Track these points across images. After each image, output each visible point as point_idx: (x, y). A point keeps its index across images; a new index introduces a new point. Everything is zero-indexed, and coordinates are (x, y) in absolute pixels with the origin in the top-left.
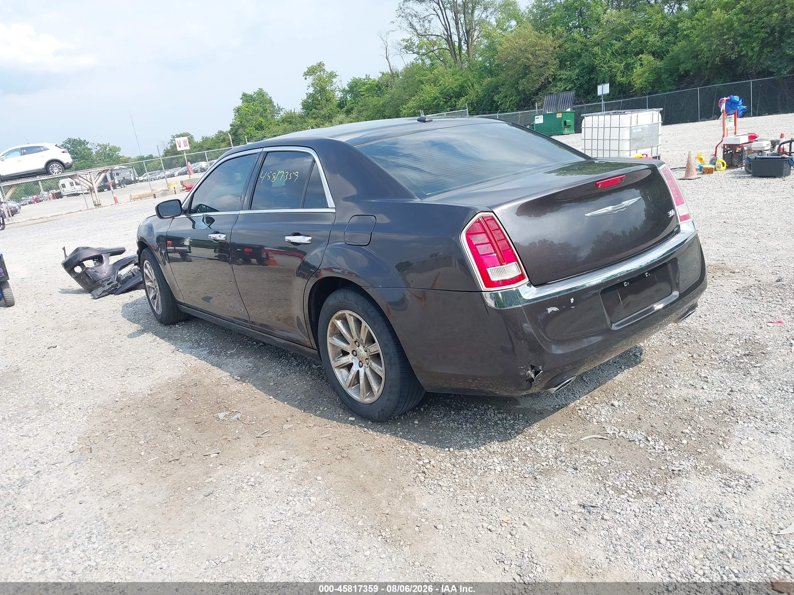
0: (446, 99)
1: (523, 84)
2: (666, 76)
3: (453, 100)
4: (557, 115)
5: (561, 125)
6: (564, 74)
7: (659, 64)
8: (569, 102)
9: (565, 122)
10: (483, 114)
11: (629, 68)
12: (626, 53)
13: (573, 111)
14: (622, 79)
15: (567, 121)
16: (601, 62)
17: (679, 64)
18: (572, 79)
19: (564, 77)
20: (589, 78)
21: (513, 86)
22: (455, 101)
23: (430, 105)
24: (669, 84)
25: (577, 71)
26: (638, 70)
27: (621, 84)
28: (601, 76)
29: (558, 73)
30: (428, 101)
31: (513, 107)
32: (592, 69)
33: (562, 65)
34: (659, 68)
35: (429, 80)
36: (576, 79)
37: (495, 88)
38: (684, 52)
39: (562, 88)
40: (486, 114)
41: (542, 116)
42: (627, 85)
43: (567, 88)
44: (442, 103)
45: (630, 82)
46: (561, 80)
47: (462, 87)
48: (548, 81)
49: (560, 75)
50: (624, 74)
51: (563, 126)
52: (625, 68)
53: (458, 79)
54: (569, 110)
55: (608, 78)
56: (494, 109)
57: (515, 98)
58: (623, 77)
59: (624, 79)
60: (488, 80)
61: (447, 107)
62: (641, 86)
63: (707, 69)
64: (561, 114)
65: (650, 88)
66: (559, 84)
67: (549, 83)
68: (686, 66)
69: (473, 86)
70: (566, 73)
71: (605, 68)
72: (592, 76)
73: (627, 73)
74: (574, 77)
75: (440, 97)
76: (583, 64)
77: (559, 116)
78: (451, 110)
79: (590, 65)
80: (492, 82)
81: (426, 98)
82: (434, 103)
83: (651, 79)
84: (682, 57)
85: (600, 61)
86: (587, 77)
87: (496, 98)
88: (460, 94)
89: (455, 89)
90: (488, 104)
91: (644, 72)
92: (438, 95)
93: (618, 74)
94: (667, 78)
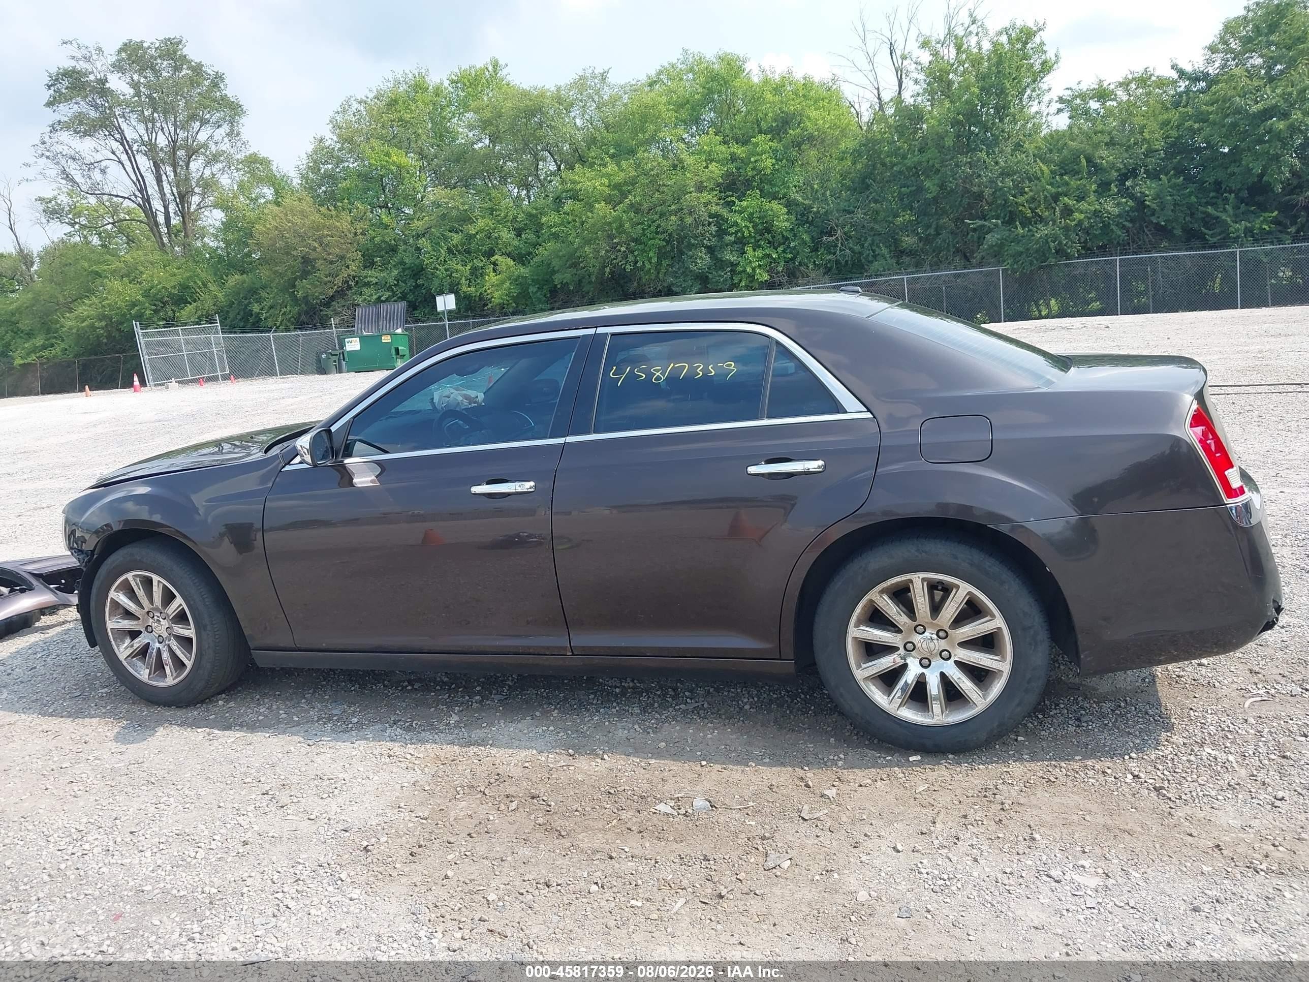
0: (155, 305)
1: (304, 287)
2: (535, 290)
3: (168, 308)
4: (383, 338)
5: (391, 355)
6: (373, 275)
7: (523, 271)
8: (397, 319)
9: (397, 350)
10: (231, 333)
11: (476, 274)
12: (468, 252)
13: (406, 333)
14: (469, 289)
15: (400, 348)
16: (433, 262)
17: (554, 272)
18: (388, 285)
19: (374, 280)
20: (414, 284)
21: (284, 290)
22: (172, 310)
23: (124, 315)
24: (540, 302)
25: (396, 272)
26: (492, 278)
27: (468, 297)
28: (436, 282)
29: (365, 273)
30: (118, 308)
31: (289, 324)
32: (418, 271)
33: (369, 263)
34: (523, 277)
35: (115, 271)
36: (395, 285)
37: (253, 292)
38: (558, 256)
39: (375, 297)
40: (235, 333)
41: (358, 339)
42: (477, 300)
43: (382, 298)
44: (148, 312)
45: (481, 294)
46: (368, 284)
47: (184, 287)
48: (348, 285)
49: (366, 277)
50: (470, 282)
51: (394, 356)
52: (472, 274)
53: (175, 275)
54: (399, 331)
55: (448, 286)
56: (249, 325)
57: (293, 310)
58: (469, 286)
59: (473, 289)
60: (234, 279)
61: (159, 320)
62: (502, 301)
63: (590, 282)
64: (389, 337)
65: (514, 305)
66: (366, 290)
67: (350, 287)
68: (563, 277)
69: (205, 286)
70: (376, 274)
71: (441, 272)
72: (420, 282)
73: (475, 281)
74: (391, 281)
75: (145, 303)
76: (402, 263)
77: (386, 339)
78: (166, 326)
79: (415, 265)
80: (244, 282)
81: (116, 303)
82: (133, 312)
83: (515, 291)
84: (556, 263)
85: (431, 260)
86: (411, 283)
87: (256, 308)
88: (183, 297)
89: (173, 291)
90: (239, 317)
91: (503, 283)
92: (139, 297)
93: (463, 281)
94: (536, 292)
